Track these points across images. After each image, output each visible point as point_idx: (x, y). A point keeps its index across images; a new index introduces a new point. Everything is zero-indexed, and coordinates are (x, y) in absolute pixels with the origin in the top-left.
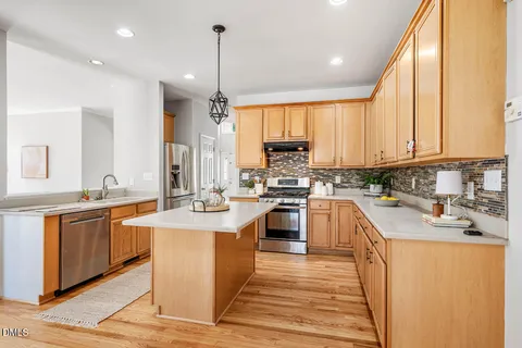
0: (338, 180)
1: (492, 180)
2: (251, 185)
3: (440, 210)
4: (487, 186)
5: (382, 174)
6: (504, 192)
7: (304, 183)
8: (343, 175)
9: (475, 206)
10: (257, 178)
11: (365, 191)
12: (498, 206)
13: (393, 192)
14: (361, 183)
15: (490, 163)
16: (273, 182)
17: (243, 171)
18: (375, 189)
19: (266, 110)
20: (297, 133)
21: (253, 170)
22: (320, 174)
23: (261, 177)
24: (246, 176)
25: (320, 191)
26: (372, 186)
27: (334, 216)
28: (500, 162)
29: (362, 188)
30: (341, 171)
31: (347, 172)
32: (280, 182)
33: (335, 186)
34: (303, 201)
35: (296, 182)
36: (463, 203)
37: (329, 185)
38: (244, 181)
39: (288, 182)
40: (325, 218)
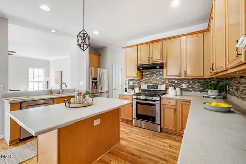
2: (133, 88)
5: (219, 82)
7: (162, 87)
8: (188, 83)
10: (137, 84)
11: (204, 94)
13: (228, 96)
14: (202, 88)
16: (144, 87)
17: (131, 80)
18: (212, 93)
19: (139, 47)
20: (157, 58)
21: (134, 80)
22: (172, 82)
23: (139, 83)
24: (131, 83)
25: (172, 93)
26: (209, 91)
27: (179, 109)
29: (202, 91)
30: (186, 80)
31: (191, 81)
32: (148, 87)
33: (182, 89)
34: (158, 99)
35: (157, 86)
37: (178, 89)
38: (130, 86)
39: (153, 87)
40: (173, 111)
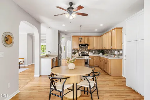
0: (93, 52)
1: (121, 52)
3: (115, 56)
4: (120, 53)
5: (102, 51)
6: (122, 53)
9: (119, 55)
10: (76, 52)
12: (121, 55)
15: (121, 50)
21: (75, 50)
22: (90, 51)
24: (73, 51)
25: (90, 54)
26: (100, 53)
27: (94, 59)
28: (122, 50)
29: (98, 53)
30: (94, 50)
35: (85, 52)
36: (118, 55)
39: (83, 52)
